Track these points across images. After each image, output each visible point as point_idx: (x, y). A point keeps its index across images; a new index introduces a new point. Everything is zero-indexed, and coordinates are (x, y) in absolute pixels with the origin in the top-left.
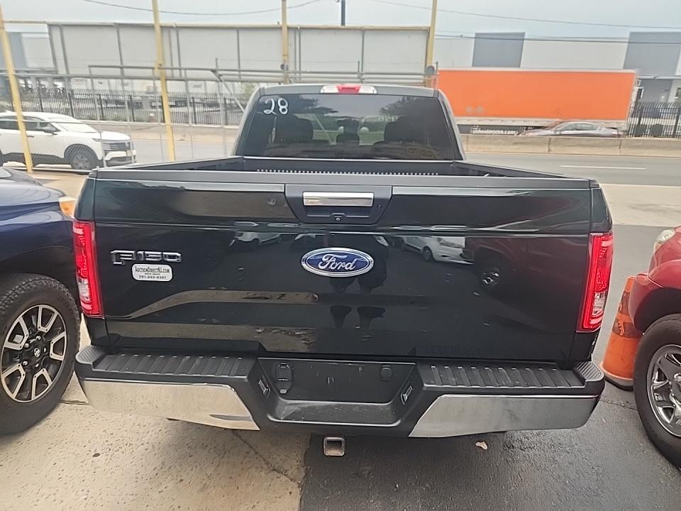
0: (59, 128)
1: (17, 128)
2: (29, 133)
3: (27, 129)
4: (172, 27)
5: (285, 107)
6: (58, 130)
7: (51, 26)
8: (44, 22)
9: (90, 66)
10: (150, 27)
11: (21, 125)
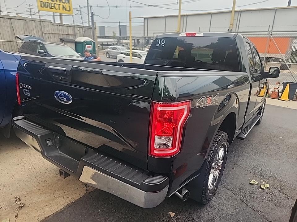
0: (142, 56)
1: (129, 56)
2: (133, 57)
3: (133, 56)
4: (185, 16)
5: (164, 43)
6: (142, 57)
7: (145, 18)
8: (143, 17)
9: (154, 33)
10: (177, 16)
11: (131, 55)
